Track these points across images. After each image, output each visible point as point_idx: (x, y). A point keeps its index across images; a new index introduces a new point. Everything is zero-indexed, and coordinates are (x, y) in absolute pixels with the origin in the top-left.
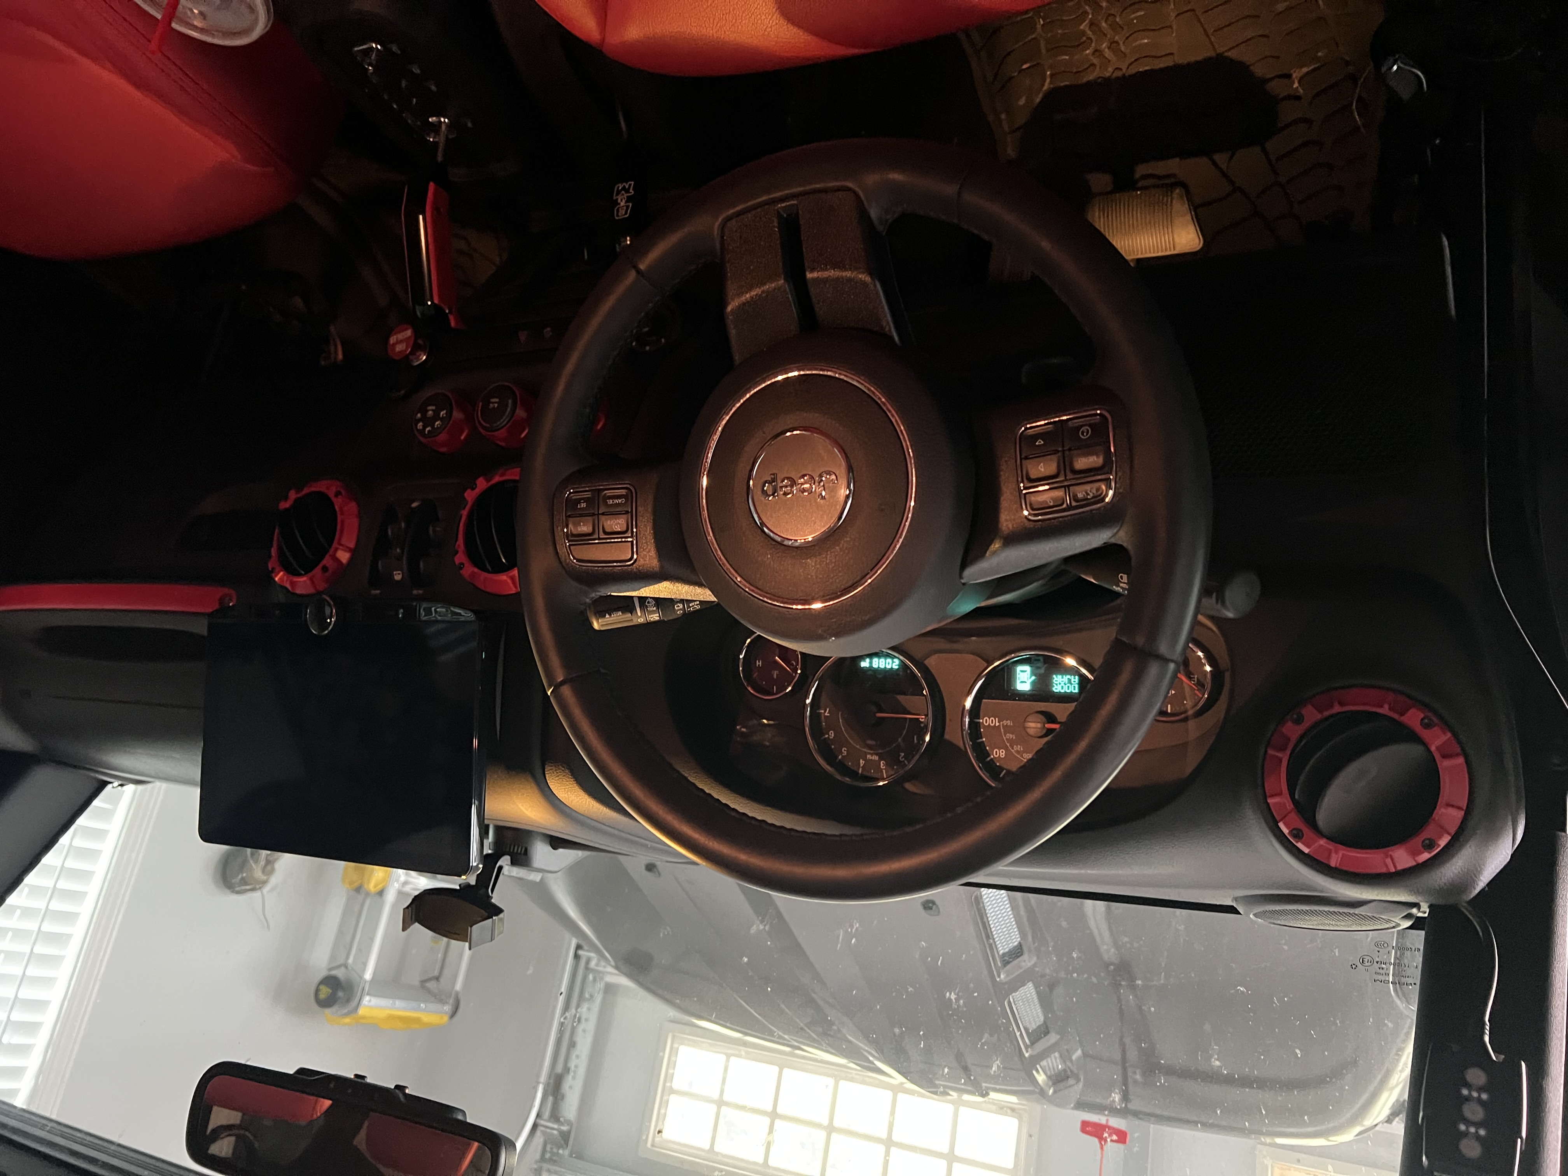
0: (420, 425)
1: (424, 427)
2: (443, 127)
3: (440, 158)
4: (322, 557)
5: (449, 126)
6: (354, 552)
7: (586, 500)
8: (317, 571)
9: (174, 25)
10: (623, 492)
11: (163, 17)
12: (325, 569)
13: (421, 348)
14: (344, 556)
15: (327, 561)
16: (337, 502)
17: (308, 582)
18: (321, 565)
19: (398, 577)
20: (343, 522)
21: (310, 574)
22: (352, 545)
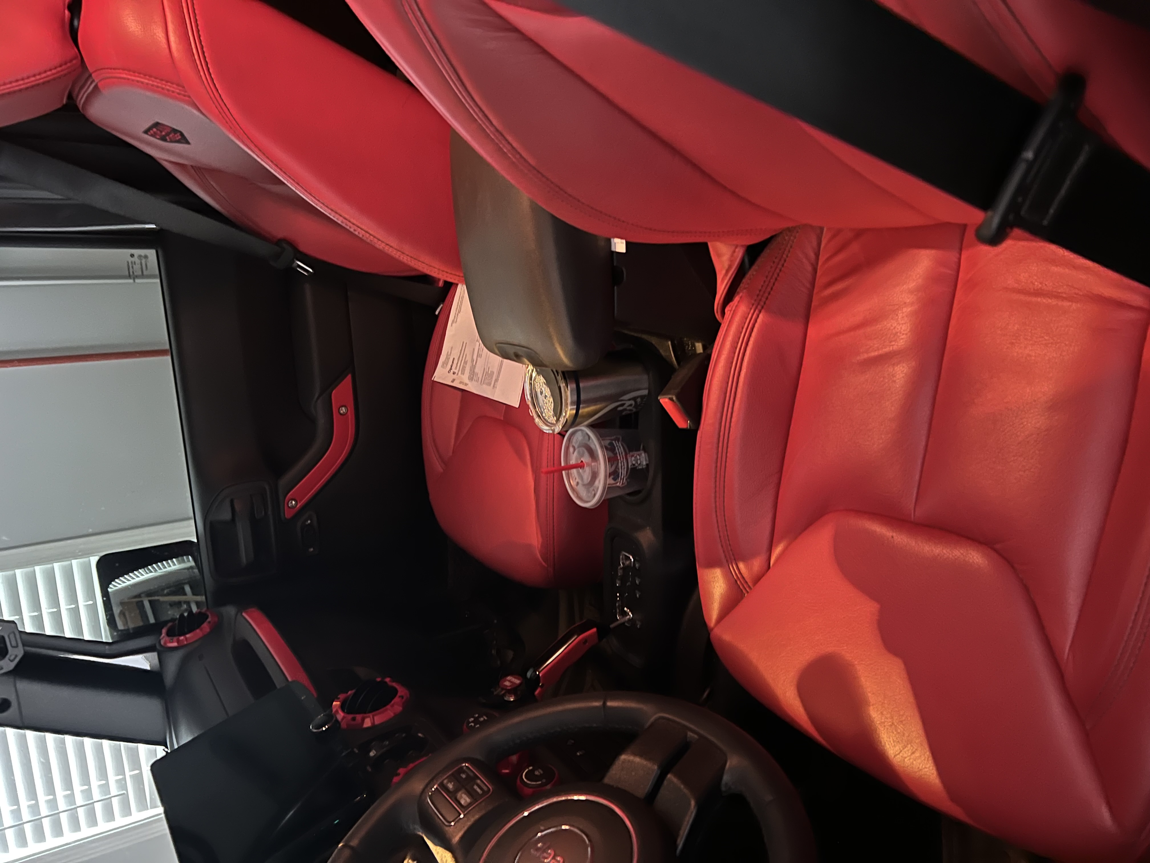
0: (472, 719)
1: (472, 722)
2: (628, 617)
3: (612, 626)
4: (359, 713)
5: (629, 620)
6: (373, 726)
7: (468, 775)
8: (350, 716)
9: (564, 472)
10: (485, 788)
11: (563, 467)
12: (354, 719)
13: (515, 695)
14: (368, 723)
15: (359, 717)
16: (396, 700)
17: (342, 716)
18: (355, 715)
19: (372, 754)
20: (386, 710)
21: (346, 715)
22: (377, 723)
